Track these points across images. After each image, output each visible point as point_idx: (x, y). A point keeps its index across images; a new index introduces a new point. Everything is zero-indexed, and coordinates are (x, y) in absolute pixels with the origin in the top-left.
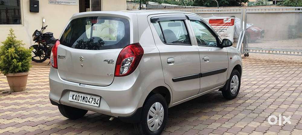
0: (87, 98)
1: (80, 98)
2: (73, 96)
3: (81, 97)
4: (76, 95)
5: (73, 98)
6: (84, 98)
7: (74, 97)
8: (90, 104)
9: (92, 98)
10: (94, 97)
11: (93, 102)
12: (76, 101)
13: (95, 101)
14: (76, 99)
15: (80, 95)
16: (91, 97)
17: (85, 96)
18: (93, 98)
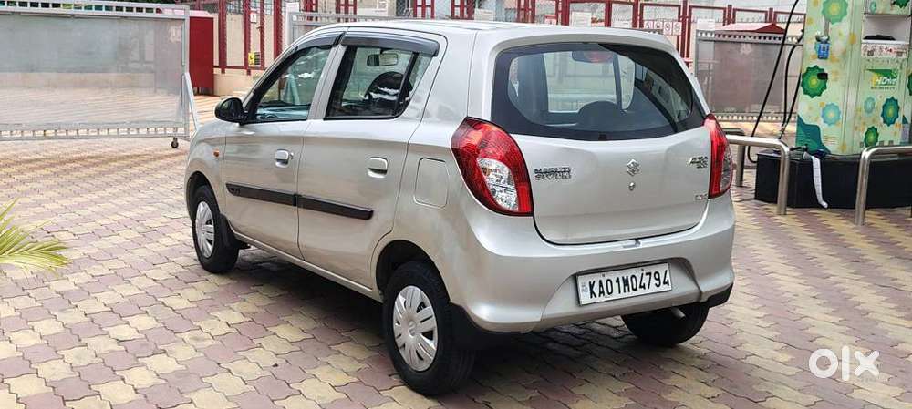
0: (634, 279)
1: (615, 285)
2: (591, 286)
3: (618, 281)
4: (600, 282)
5: (592, 293)
6: (626, 282)
7: (596, 289)
8: (647, 291)
9: (647, 274)
10: (652, 270)
11: (654, 282)
12: (602, 299)
13: (659, 279)
14: (602, 293)
15: (613, 276)
16: (644, 273)
17: (628, 273)
18: (650, 274)
